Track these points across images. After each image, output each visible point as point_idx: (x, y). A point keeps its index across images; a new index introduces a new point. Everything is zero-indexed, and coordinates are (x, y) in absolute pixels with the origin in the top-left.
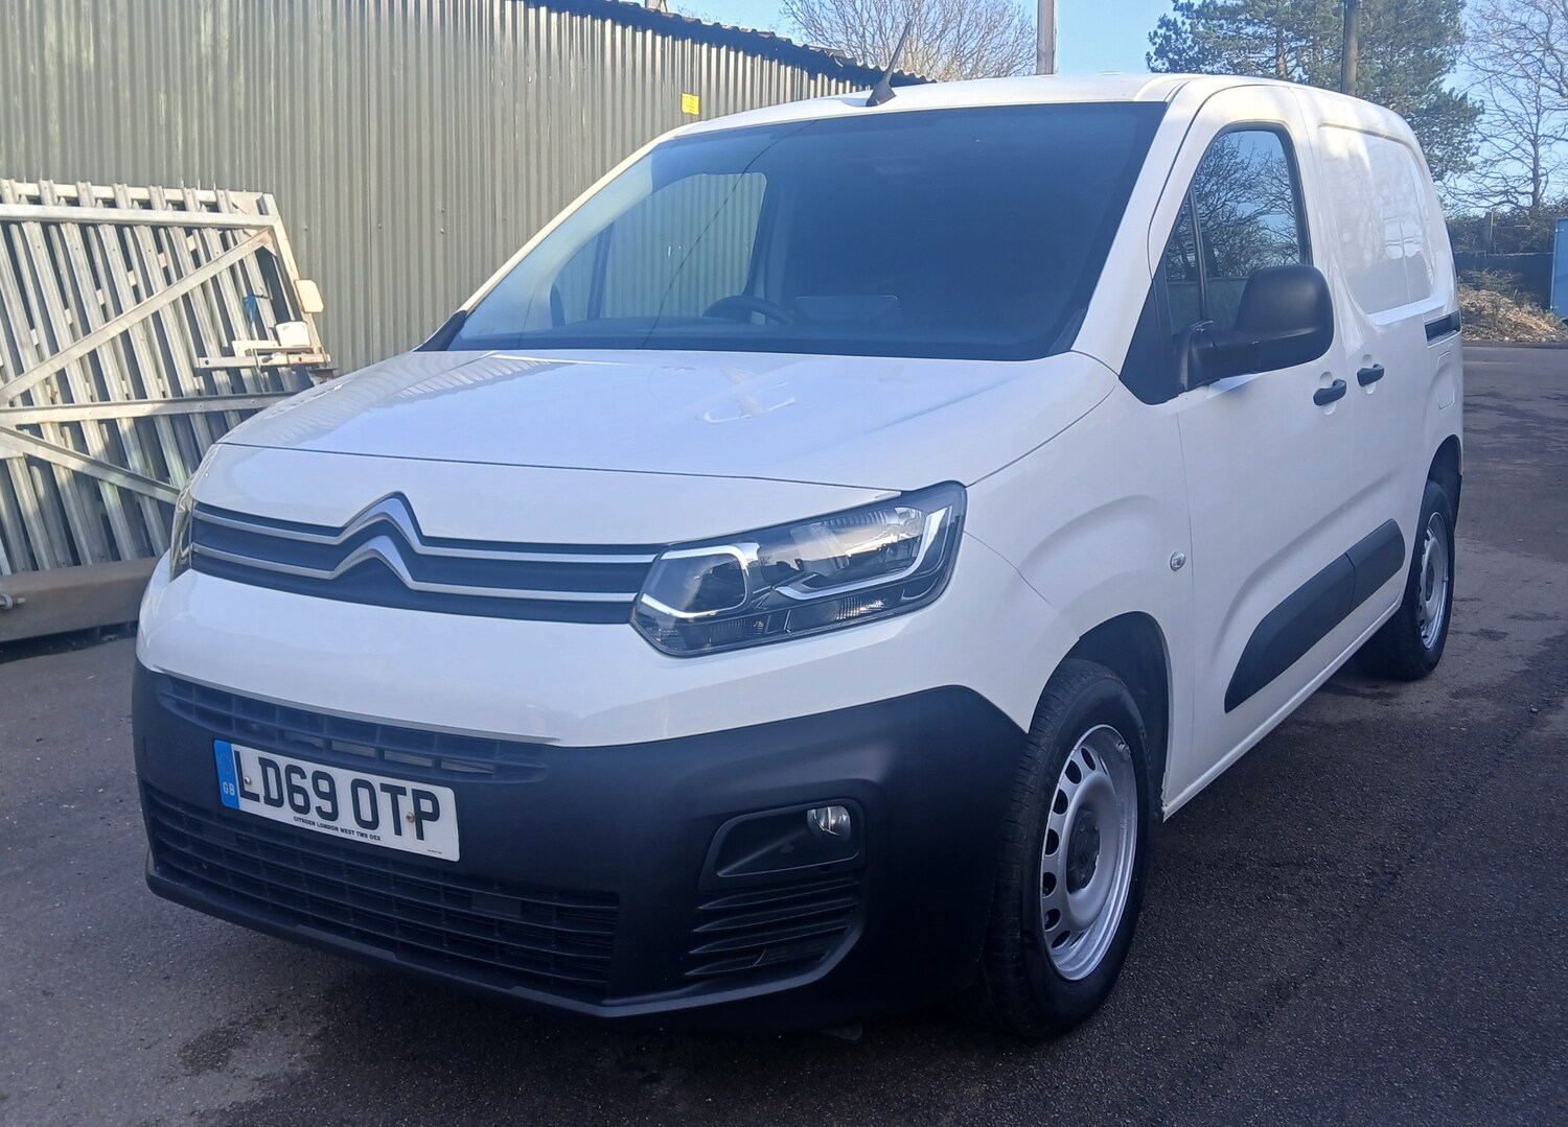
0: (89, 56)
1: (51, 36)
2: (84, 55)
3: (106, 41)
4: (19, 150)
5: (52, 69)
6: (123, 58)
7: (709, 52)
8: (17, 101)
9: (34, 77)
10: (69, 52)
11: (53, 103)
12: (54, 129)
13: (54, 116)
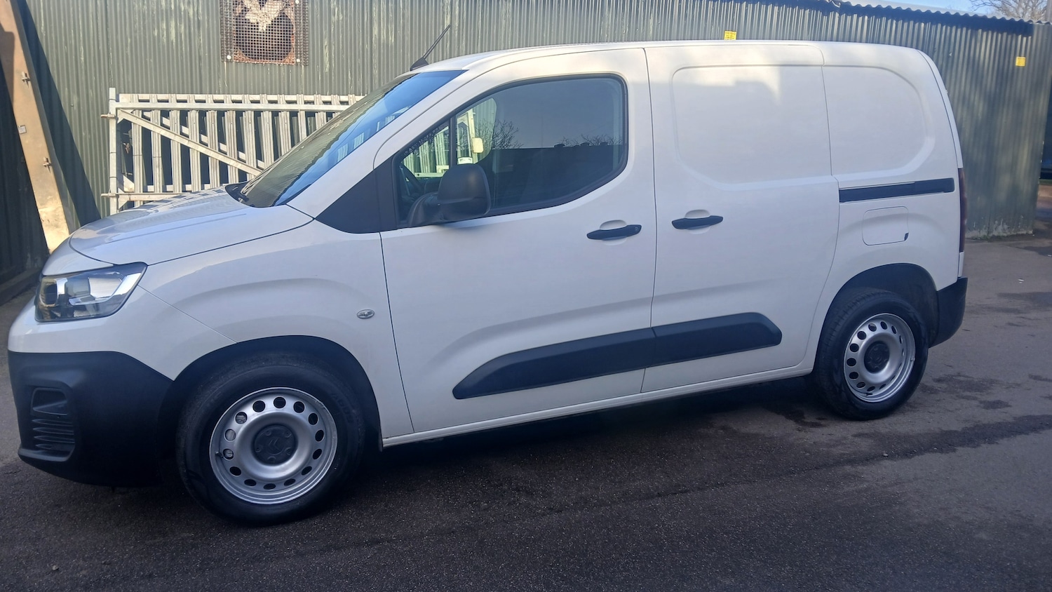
0: (392, 39)
1: (375, 32)
2: (390, 39)
3: (400, 32)
4: (360, 83)
5: (375, 46)
6: (407, 39)
7: (747, 6)
8: (360, 61)
9: (367, 50)
10: (383, 37)
11: (375, 61)
12: (376, 72)
13: (376, 66)
